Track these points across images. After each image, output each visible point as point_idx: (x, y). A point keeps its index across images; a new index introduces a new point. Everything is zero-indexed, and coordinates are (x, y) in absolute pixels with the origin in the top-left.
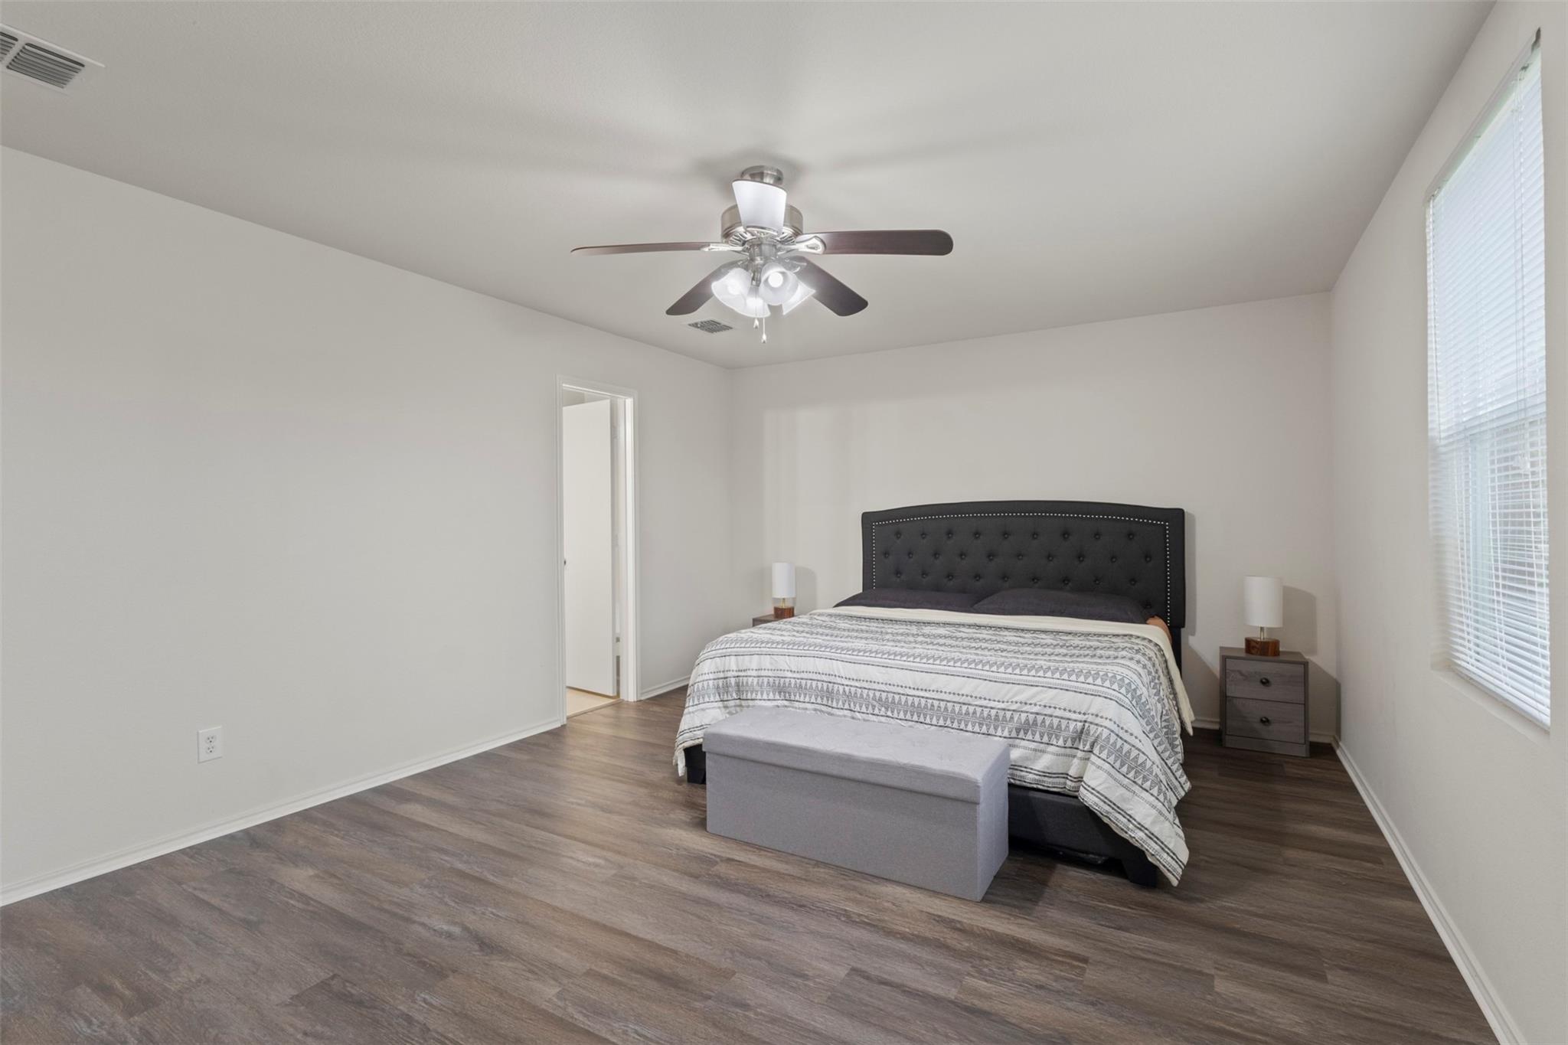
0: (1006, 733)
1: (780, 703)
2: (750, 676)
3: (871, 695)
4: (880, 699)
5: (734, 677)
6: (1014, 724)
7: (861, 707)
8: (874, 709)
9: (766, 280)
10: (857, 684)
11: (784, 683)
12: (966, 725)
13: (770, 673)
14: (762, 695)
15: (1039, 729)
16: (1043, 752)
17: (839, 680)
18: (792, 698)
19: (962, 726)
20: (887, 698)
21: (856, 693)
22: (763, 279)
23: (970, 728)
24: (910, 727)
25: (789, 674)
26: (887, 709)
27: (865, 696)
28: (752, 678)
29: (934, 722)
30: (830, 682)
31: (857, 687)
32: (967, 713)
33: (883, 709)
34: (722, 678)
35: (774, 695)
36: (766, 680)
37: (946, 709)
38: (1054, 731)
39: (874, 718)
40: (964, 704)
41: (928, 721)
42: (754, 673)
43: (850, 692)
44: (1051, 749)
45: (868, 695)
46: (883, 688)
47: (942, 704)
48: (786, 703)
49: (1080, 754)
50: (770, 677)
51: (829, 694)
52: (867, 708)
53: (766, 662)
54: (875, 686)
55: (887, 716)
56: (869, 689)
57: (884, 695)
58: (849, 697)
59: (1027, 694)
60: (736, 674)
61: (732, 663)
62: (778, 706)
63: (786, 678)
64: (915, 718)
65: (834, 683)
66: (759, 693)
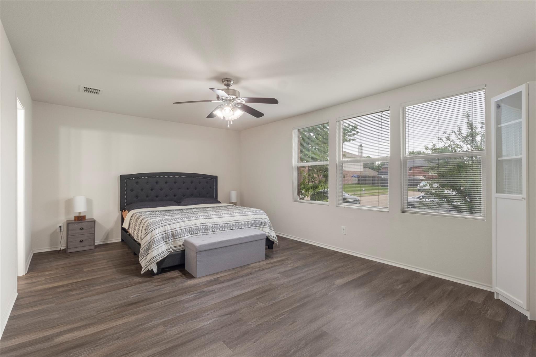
0: (250, 227)
1: (190, 236)
2: (178, 230)
3: (219, 226)
4: (221, 226)
5: (170, 232)
6: (251, 224)
7: (216, 230)
8: (220, 229)
9: (225, 110)
10: (214, 224)
11: (191, 229)
12: (241, 227)
13: (185, 227)
14: (184, 235)
15: (255, 224)
16: (260, 228)
17: (209, 224)
18: (195, 233)
19: (241, 228)
20: (223, 226)
21: (214, 226)
22: (225, 109)
23: (242, 228)
24: (229, 231)
25: (192, 226)
26: (223, 229)
27: (217, 227)
28: (179, 231)
29: (235, 228)
30: (206, 225)
31: (214, 225)
32: (241, 224)
33: (222, 229)
34: (164, 234)
35: (188, 234)
36: (184, 230)
37: (237, 224)
38: (257, 224)
39: (220, 232)
40: (241, 222)
41: (233, 228)
42: (179, 229)
43: (213, 227)
44: (257, 227)
45: (218, 226)
46: (221, 223)
47: (236, 223)
48: (192, 235)
49: (261, 227)
50: (185, 228)
51: (207, 229)
52: (218, 230)
53: (183, 224)
54: (220, 223)
55: (223, 230)
56: (218, 224)
57: (222, 225)
58: (213, 228)
59: (252, 217)
60: (171, 231)
61: (168, 228)
62: (190, 237)
63: (191, 227)
64: (230, 229)
65: (208, 225)
66: (183, 234)
